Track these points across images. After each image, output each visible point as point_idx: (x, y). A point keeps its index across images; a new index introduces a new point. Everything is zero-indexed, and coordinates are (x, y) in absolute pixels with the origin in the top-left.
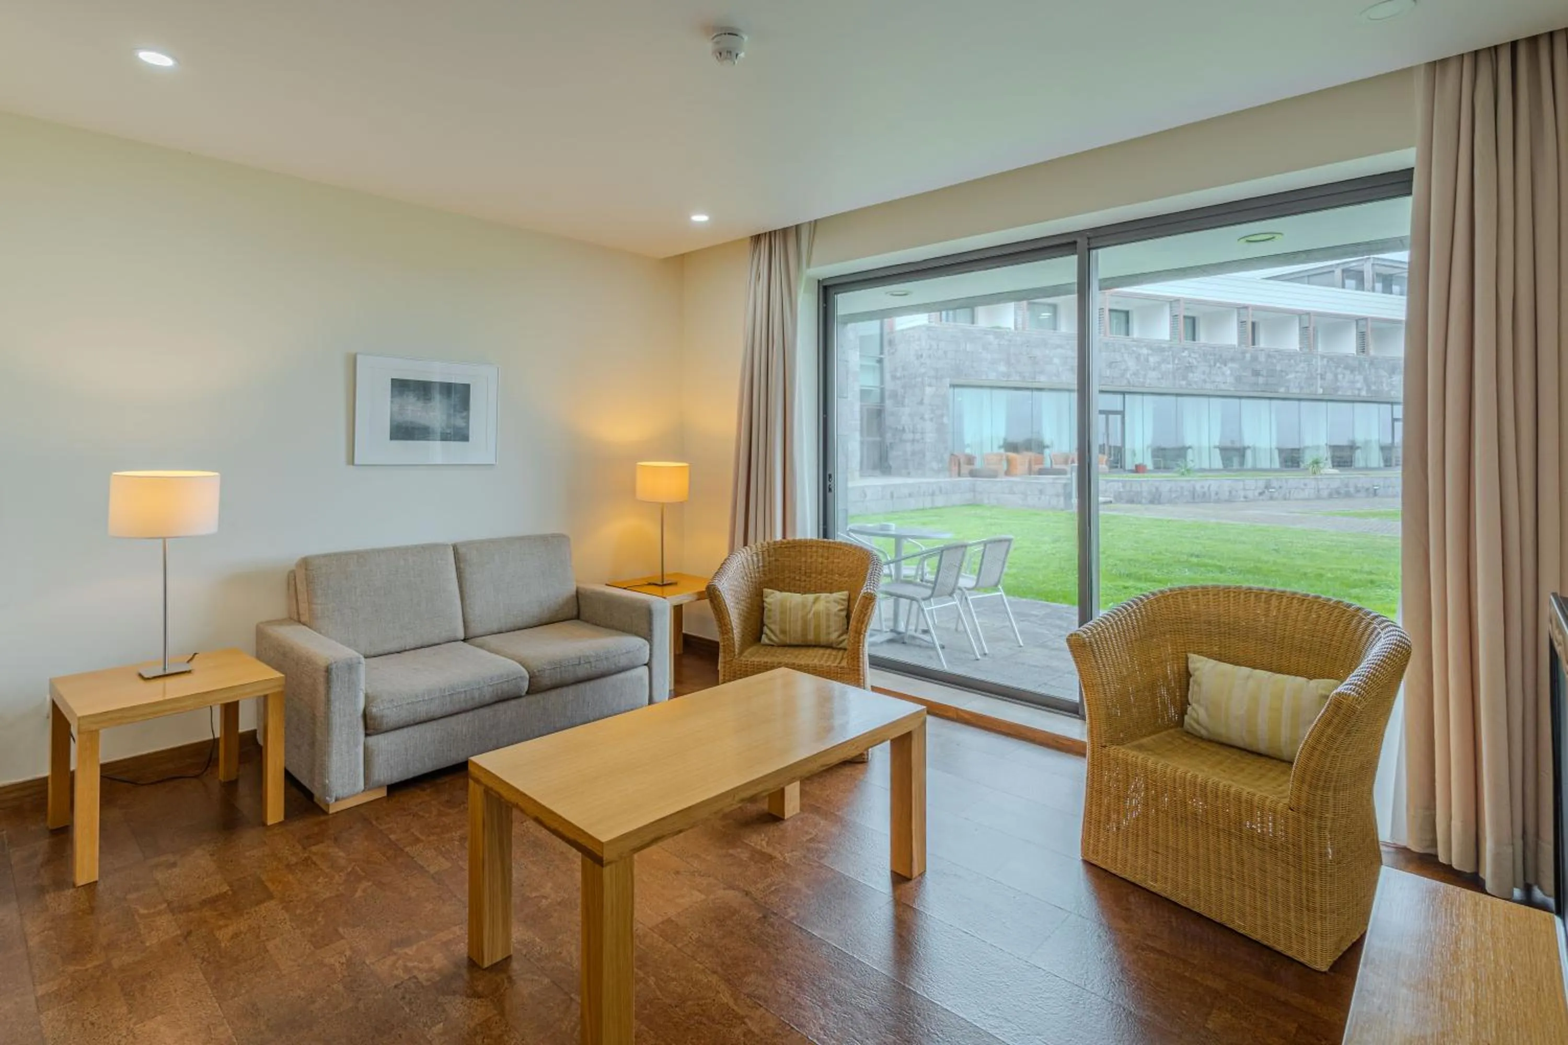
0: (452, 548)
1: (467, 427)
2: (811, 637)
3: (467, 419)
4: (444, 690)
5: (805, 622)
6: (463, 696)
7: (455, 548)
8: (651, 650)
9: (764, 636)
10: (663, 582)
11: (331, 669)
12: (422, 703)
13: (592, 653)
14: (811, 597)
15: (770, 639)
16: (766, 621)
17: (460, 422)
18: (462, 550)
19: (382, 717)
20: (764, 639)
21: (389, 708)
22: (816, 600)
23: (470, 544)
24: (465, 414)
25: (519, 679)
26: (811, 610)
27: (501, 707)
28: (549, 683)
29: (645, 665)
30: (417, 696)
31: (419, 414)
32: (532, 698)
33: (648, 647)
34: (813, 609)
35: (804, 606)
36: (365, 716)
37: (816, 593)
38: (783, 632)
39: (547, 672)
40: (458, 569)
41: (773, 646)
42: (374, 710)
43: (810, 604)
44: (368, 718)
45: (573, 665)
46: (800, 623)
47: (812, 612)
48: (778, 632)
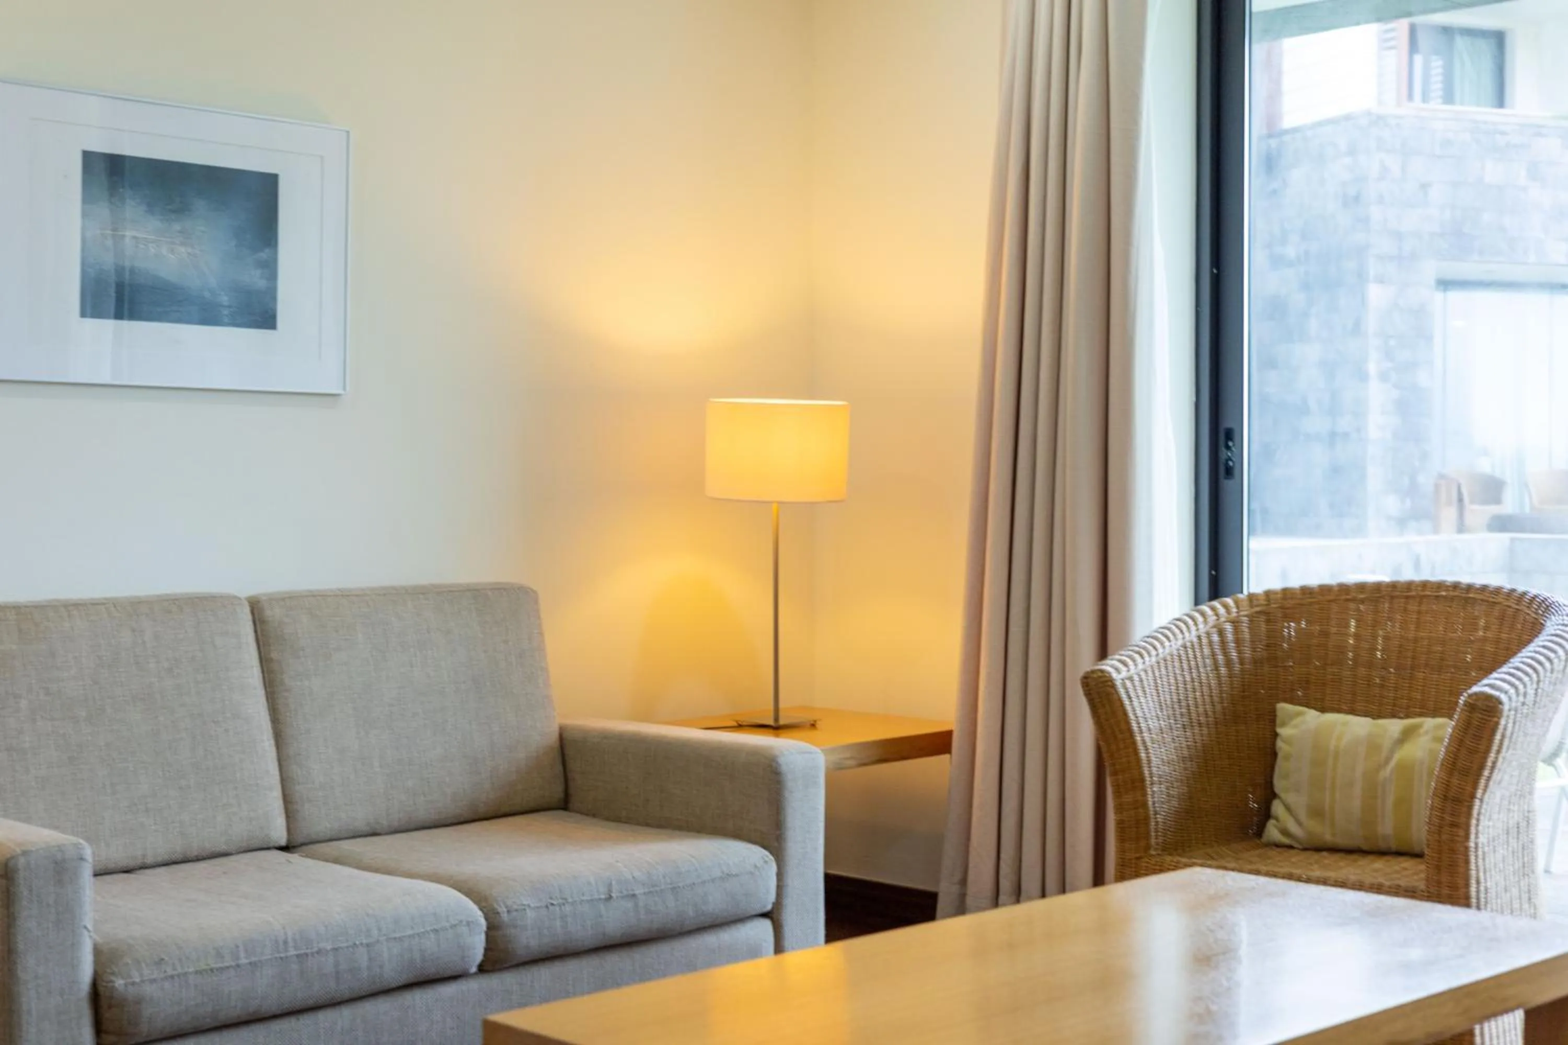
0: (247, 610)
1: (272, 293)
2: (1386, 828)
3: (270, 268)
4: (285, 942)
5: (1372, 790)
6: (331, 959)
7: (256, 607)
8: (780, 875)
9: (1271, 823)
10: (776, 719)
11: (16, 870)
12: (232, 972)
13: (637, 874)
14: (1394, 726)
15: (1285, 832)
16: (1279, 784)
17: (254, 278)
18: (273, 613)
19: (139, 1001)
20: (1272, 832)
21: (153, 981)
22: (1406, 735)
23: (289, 600)
24: (264, 255)
25: (465, 929)
26: (1388, 760)
27: (419, 998)
28: (534, 943)
29: (765, 915)
30: (219, 955)
31: (152, 250)
32: (493, 981)
33: (774, 868)
34: (1397, 757)
35: (1373, 745)
36: (97, 996)
37: (1407, 716)
38: (1317, 812)
39: (530, 914)
40: (265, 661)
41: (1291, 847)
42: (119, 983)
43: (1387, 744)
44: (104, 1003)
45: (591, 901)
46: (1358, 790)
47: (1393, 763)
48: (1302, 815)
